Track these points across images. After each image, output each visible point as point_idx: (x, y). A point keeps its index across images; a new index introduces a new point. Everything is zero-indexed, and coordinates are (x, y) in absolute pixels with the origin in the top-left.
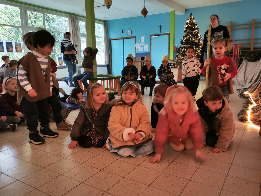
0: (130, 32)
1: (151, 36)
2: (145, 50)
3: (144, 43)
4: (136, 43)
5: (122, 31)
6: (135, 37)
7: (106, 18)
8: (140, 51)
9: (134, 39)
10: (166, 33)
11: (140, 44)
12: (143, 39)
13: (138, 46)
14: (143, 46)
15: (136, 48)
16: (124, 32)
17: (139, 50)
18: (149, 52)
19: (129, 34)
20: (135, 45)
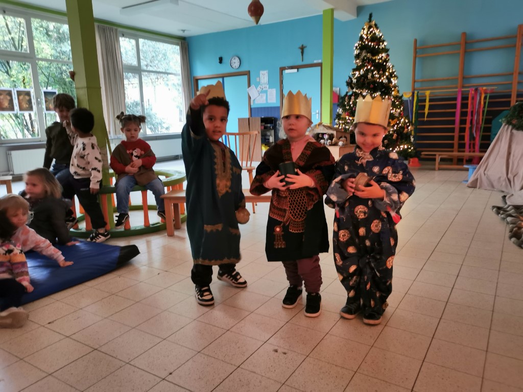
0: (236, 62)
1: (282, 69)
2: (269, 101)
3: (268, 87)
4: (249, 85)
5: (221, 60)
7: (184, 31)
8: (259, 102)
9: (246, 77)
10: (315, 62)
11: (259, 88)
12: (264, 76)
14: (266, 92)
15: (250, 98)
16: (224, 61)
17: (256, 102)
18: (278, 105)
19: (234, 66)
20: (248, 89)
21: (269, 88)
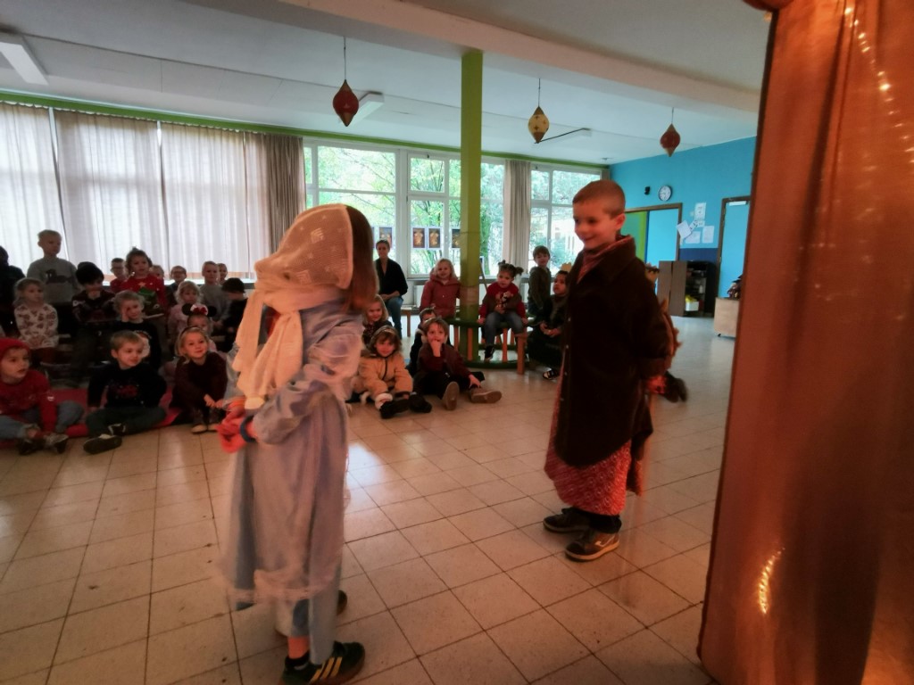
0: (666, 193)
1: (725, 201)
2: (704, 241)
3: (704, 223)
4: (680, 221)
5: (648, 191)
6: (679, 206)
7: (606, 159)
8: (691, 242)
9: (676, 212)
11: (692, 225)
12: (700, 210)
13: (684, 230)
14: (701, 229)
15: (679, 236)
16: (651, 191)
17: (687, 242)
18: (716, 246)
19: (663, 196)
20: (678, 226)
21: (706, 225)
